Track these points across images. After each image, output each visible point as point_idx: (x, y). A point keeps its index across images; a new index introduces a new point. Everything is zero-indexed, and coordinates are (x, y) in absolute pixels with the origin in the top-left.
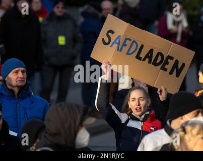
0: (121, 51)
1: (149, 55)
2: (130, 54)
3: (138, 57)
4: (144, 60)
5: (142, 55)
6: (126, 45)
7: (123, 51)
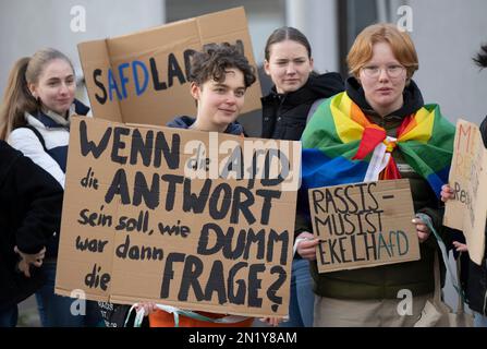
0: (126, 96)
1: (174, 70)
2: (144, 90)
3: (159, 86)
4: (171, 84)
5: (163, 77)
6: (127, 80)
7: (128, 93)
